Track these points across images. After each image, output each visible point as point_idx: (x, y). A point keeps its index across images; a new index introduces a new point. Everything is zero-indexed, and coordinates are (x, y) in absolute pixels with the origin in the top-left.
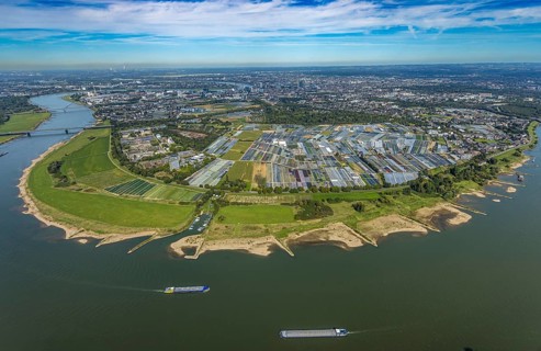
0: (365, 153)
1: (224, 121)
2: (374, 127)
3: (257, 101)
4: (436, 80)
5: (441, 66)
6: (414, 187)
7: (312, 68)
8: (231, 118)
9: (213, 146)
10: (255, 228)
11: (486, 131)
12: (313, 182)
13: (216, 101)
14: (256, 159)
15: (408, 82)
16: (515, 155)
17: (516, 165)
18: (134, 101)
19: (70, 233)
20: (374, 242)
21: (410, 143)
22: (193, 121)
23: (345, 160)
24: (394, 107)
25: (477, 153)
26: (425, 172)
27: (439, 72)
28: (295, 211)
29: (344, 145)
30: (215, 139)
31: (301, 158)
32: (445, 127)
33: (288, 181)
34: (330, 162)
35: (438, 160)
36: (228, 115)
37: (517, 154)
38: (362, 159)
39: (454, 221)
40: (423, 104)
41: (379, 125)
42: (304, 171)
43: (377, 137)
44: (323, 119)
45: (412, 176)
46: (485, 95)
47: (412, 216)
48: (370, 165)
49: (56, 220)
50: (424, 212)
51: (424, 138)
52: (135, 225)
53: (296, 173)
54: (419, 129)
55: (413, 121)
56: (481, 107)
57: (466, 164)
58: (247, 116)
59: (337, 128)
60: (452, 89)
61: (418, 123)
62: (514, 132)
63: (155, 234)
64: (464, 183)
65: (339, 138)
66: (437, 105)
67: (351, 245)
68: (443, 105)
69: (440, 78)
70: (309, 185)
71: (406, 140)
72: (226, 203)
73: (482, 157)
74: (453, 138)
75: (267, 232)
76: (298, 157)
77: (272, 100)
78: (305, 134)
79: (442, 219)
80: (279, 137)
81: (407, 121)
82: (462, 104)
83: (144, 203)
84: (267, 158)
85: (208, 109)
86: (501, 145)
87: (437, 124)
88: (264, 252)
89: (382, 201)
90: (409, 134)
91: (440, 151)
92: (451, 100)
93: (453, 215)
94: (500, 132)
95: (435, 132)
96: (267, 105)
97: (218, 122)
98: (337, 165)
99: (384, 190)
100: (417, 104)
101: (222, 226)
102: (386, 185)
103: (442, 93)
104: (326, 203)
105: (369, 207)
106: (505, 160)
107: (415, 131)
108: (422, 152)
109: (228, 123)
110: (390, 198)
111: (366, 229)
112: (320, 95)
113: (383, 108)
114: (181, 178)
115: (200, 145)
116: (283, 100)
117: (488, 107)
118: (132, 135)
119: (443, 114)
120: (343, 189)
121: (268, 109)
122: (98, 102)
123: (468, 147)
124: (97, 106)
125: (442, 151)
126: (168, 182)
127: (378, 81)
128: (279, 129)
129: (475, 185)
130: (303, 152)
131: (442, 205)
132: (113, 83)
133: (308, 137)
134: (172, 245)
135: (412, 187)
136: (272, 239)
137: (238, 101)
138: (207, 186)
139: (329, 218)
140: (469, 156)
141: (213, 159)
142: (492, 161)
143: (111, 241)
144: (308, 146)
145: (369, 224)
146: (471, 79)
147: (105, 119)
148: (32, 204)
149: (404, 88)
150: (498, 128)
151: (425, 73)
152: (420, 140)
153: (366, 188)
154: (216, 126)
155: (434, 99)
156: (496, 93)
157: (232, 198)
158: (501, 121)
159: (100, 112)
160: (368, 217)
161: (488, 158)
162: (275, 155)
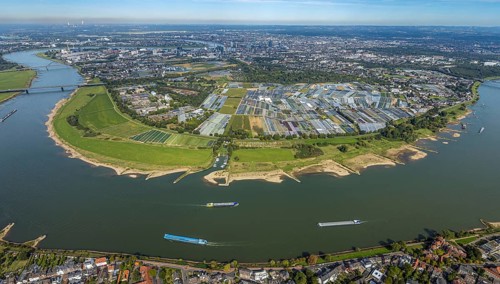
0: (340, 107)
1: (208, 79)
2: (345, 86)
3: (232, 61)
4: (394, 42)
5: (398, 28)
6: (384, 133)
7: (276, 27)
8: (213, 76)
9: (207, 102)
10: (266, 165)
11: (438, 89)
12: (303, 131)
13: (194, 61)
14: (249, 113)
15: (369, 43)
16: (461, 109)
17: (461, 117)
18: (112, 59)
19: (119, 171)
20: (358, 172)
21: (377, 100)
22: (179, 79)
23: (325, 114)
24: (360, 67)
25: (431, 107)
26: (391, 122)
27: (397, 35)
28: (294, 152)
29: (321, 101)
30: (206, 96)
31: (288, 112)
32: (405, 85)
33: (281, 130)
34: (313, 115)
35: (400, 113)
36: (210, 74)
37: (462, 108)
38: (339, 113)
39: (414, 158)
40: (384, 65)
41: (348, 84)
42: (293, 123)
43: (348, 94)
44: (299, 79)
45: (381, 126)
46: (438, 57)
47: (383, 155)
48: (346, 118)
49: (101, 162)
50: (392, 151)
51: (388, 95)
52: (169, 164)
53: (286, 124)
54: (382, 87)
55: (378, 81)
56: (434, 68)
57: (422, 116)
58: (228, 75)
59: (313, 87)
60: (408, 51)
61: (382, 82)
62: (460, 90)
63: (188, 170)
64: (421, 130)
65: (316, 96)
66: (397, 66)
67: (341, 174)
68: (403, 66)
69: (398, 40)
70: (300, 133)
71: (373, 97)
72: (237, 148)
73: (435, 110)
74: (412, 95)
75: (276, 168)
76: (284, 111)
77: (246, 59)
78: (286, 91)
79: (405, 156)
80: (263, 93)
81: (373, 80)
82: (418, 66)
83: (168, 148)
84: (258, 112)
85: (188, 67)
86: (450, 101)
87: (398, 83)
88: (277, 180)
89: (359, 144)
90: (374, 92)
91: (401, 106)
92: (408, 62)
93: (414, 153)
94: (450, 91)
95: (397, 90)
96: (243, 65)
97: (202, 80)
98: (319, 117)
99: (360, 136)
100: (379, 65)
101: (240, 164)
102: (362, 133)
103: (400, 55)
104: (316, 146)
105: (351, 149)
106: (453, 113)
107: (380, 90)
108: (387, 107)
109: (212, 82)
110: (366, 142)
111: (351, 164)
112: (291, 55)
113: (350, 68)
114: (191, 128)
115: (196, 102)
116: (257, 59)
117: (440, 68)
118: (128, 92)
119: (403, 74)
120: (329, 136)
121: (246, 69)
122: (77, 60)
123: (425, 103)
124: (78, 64)
125: (403, 106)
126: (181, 132)
127: (340, 41)
128: (260, 87)
129: (429, 132)
130: (289, 107)
131: (405, 147)
132: (81, 40)
133: (289, 94)
134: (206, 177)
135: (382, 133)
136: (281, 172)
137: (213, 60)
138: (216, 135)
139: (321, 157)
140: (425, 110)
141: (212, 113)
142: (443, 114)
143: (155, 176)
144: (291, 102)
145: (352, 160)
146: (425, 42)
147: (93, 77)
148: (73, 151)
149: (366, 50)
150: (448, 87)
151: (383, 34)
152: (385, 98)
153: (347, 135)
154: (202, 84)
155: (393, 61)
156: (447, 55)
157: (240, 143)
158: (450, 81)
159: (85, 71)
160: (351, 156)
161: (440, 111)
162: (264, 110)
